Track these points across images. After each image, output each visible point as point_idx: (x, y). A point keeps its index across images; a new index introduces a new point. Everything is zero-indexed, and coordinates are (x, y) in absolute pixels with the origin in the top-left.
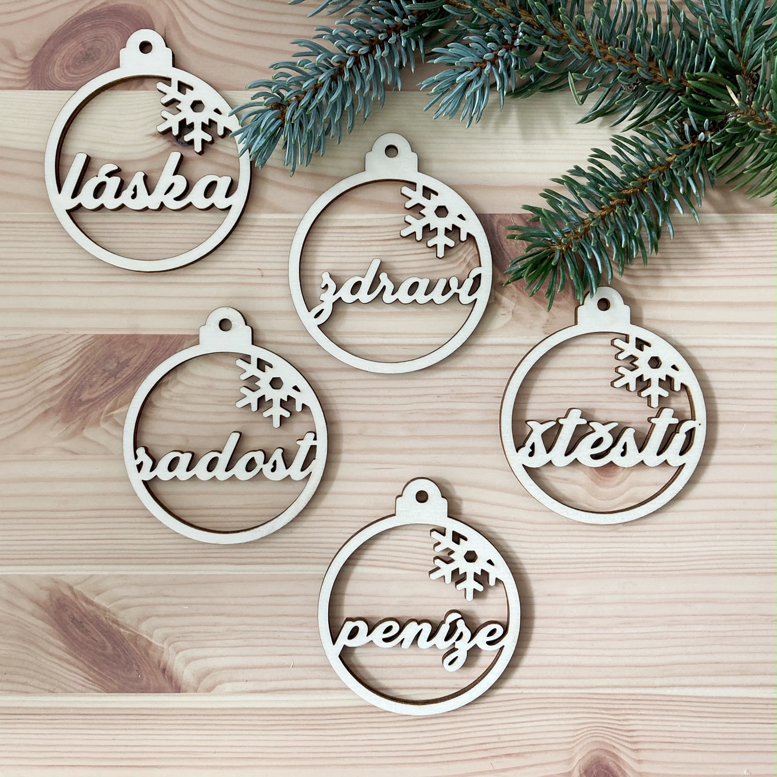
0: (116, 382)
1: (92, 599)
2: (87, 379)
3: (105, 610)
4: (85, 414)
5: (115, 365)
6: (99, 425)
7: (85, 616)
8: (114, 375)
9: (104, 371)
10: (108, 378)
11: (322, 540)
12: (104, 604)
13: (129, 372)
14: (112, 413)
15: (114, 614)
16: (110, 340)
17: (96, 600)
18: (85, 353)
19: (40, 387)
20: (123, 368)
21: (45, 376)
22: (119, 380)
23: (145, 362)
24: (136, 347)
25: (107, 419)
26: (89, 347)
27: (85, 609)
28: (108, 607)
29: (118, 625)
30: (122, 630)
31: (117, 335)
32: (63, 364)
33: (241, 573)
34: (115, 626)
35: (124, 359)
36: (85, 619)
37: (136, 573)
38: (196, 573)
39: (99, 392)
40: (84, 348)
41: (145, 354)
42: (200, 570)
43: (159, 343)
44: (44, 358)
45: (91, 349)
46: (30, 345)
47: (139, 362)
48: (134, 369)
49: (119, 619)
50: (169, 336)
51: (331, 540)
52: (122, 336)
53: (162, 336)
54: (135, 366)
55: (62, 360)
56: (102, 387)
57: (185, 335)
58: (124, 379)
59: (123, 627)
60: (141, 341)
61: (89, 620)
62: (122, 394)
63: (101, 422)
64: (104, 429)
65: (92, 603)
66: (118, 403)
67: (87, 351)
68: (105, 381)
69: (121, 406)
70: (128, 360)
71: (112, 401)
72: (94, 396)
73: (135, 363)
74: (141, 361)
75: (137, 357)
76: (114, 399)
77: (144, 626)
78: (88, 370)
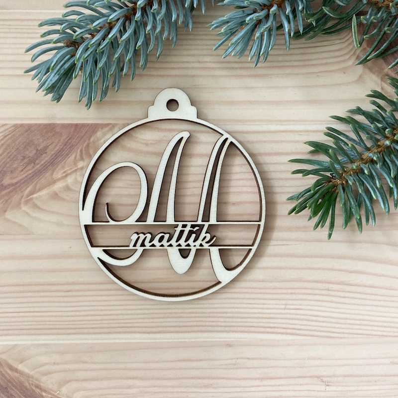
0: (35, 168)
1: (16, 367)
2: (8, 165)
3: (28, 377)
4: (6, 198)
5: (35, 152)
6: (21, 209)
7: (10, 382)
8: (32, 161)
9: (24, 158)
10: (28, 164)
11: (226, 310)
12: (27, 371)
13: (46, 159)
14: (31, 196)
15: (36, 380)
16: (28, 129)
17: (20, 367)
18: (6, 141)
20: (42, 155)
22: (39, 166)
23: (62, 149)
24: (54, 135)
25: (27, 202)
27: (10, 376)
28: (31, 373)
29: (41, 389)
30: (44, 394)
31: (35, 124)
33: (153, 341)
34: (38, 391)
35: (41, 147)
36: (10, 385)
37: (56, 342)
38: (112, 341)
39: (19, 177)
40: (5, 137)
41: (62, 141)
42: (114, 339)
43: (74, 132)
45: (11, 137)
47: (56, 149)
48: (52, 156)
49: (42, 384)
50: (83, 125)
51: (233, 310)
52: (40, 125)
53: (77, 125)
54: (52, 153)
56: (22, 173)
57: (98, 124)
58: (42, 165)
59: (45, 391)
60: (58, 129)
61: (14, 386)
62: (41, 179)
63: (22, 205)
64: (24, 211)
65: (16, 370)
66: (38, 187)
67: (8, 140)
68: (25, 166)
69: (40, 190)
70: (46, 148)
71: (31, 186)
72: (14, 181)
73: (52, 151)
74: (58, 148)
75: (54, 144)
76: (34, 184)
77: (64, 390)
78: (9, 157)
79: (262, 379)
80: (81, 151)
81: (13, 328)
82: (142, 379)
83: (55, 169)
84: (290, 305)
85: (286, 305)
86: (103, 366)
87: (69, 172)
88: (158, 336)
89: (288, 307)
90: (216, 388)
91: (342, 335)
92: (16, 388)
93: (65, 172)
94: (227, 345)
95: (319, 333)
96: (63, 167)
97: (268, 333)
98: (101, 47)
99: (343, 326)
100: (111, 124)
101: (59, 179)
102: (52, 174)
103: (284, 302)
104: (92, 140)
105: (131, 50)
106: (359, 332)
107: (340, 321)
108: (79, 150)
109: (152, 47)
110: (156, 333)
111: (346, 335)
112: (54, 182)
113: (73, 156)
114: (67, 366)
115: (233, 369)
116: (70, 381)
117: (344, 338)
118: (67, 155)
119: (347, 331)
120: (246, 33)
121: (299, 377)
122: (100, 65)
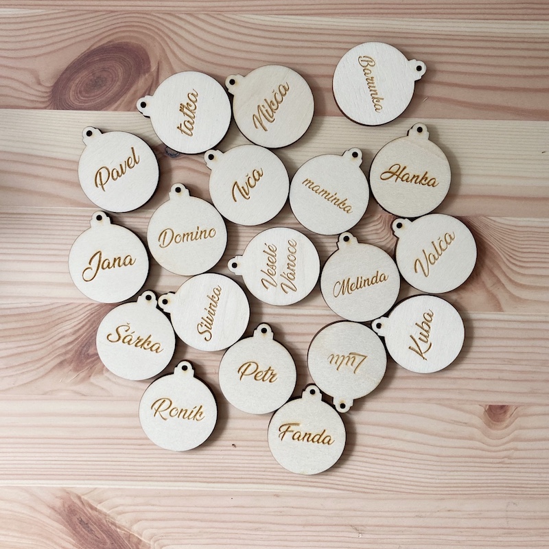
1: (95, 506)
3: (106, 515)
4: (91, 365)
6: (103, 374)
7: (90, 519)
12: (104, 510)
15: (112, 518)
17: (99, 507)
18: (92, 318)
19: (56, 343)
21: (61, 335)
26: (95, 313)
27: (90, 514)
28: (108, 513)
29: (116, 526)
30: (118, 530)
32: (75, 326)
33: (211, 489)
34: (113, 527)
36: (90, 521)
37: (129, 487)
38: (177, 488)
40: (92, 314)
42: (179, 486)
44: (60, 321)
45: (97, 315)
46: (49, 310)
49: (117, 522)
55: (74, 322)
59: (119, 528)
63: (104, 372)
64: (106, 376)
65: (96, 509)
77: (136, 527)
79: (304, 525)
82: (202, 521)
86: (169, 509)
90: (265, 531)
91: (374, 491)
92: (95, 524)
94: (275, 495)
95: (355, 489)
99: (375, 483)
107: (372, 479)
110: (214, 482)
111: (378, 491)
114: (138, 508)
115: (280, 515)
116: (140, 520)
117: (376, 493)
121: (335, 525)
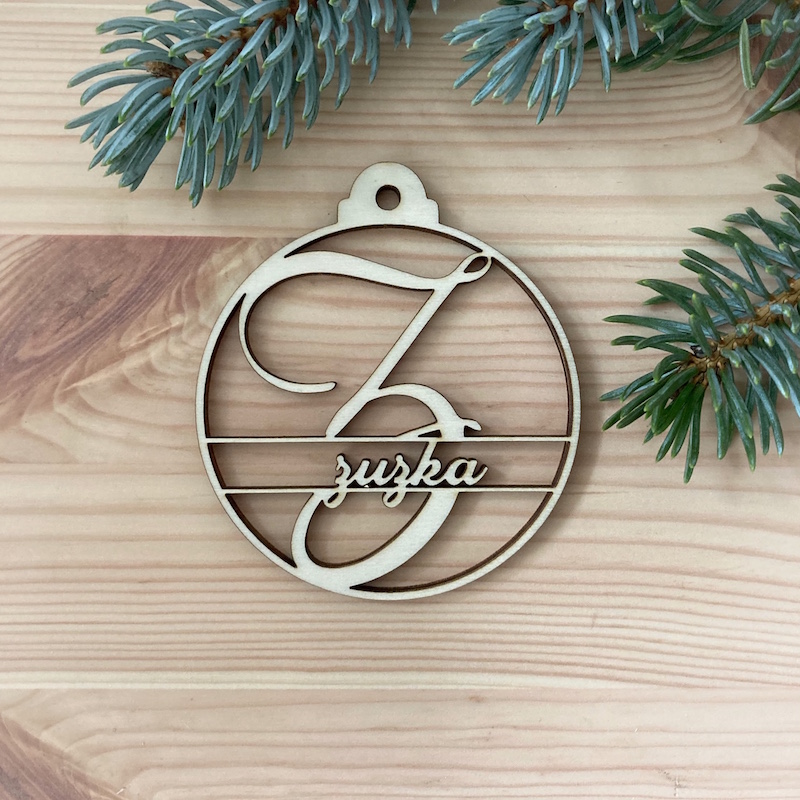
0: (84, 327)
1: (36, 736)
2: (28, 321)
3: (62, 757)
4: (23, 386)
5: (83, 293)
6: (51, 409)
7: (23, 768)
8: (78, 312)
9: (62, 305)
10: (69, 318)
11: (470, 626)
12: (58, 744)
13: (108, 308)
14: (75, 385)
15: (77, 764)
16: (72, 246)
17: (45, 737)
18: (26, 270)
20: (97, 299)
22: (90, 322)
23: (139, 288)
24: (122, 260)
25: (64, 397)
26: (33, 260)
27: (23, 755)
28: (66, 751)
29: (86, 783)
30: (92, 793)
31: (87, 237)
33: (318, 687)
34: (79, 787)
35: (97, 283)
36: (23, 773)
37: (118, 686)
38: (234, 687)
39: (49, 345)
40: (25, 261)
41: (139, 272)
42: (240, 682)
43: (164, 254)
47: (127, 289)
48: (118, 303)
49: (89, 774)
50: (184, 240)
51: (486, 627)
52: (97, 238)
53: (170, 240)
54: (120, 296)
56: (57, 336)
57: (214, 239)
58: (99, 320)
59: (95, 788)
60: (130, 248)
61: (31, 776)
62: (95, 349)
63: (55, 402)
64: (60, 415)
65: (36, 744)
66: (87, 367)
67: (30, 267)
68: (62, 323)
69: (92, 372)
70: (106, 286)
71: (76, 362)
72: (41, 352)
73: (119, 291)
74: (130, 286)
75: (123, 278)
76: (80, 359)
77: (135, 786)
78: (31, 304)
79: (542, 770)
80: (179, 293)
81: (32, 655)
82: (294, 765)
83: (125, 330)
84: (602, 617)
85: (595, 617)
86: (215, 738)
87: (153, 335)
88: (329, 676)
89: (599, 621)
90: (447, 787)
91: (709, 682)
92: (35, 780)
93: (144, 336)
94: (471, 698)
95: (662, 678)
96: (141, 326)
97: (556, 674)
98: (225, 76)
99: (711, 663)
100: (240, 239)
101: (133, 351)
102: (119, 339)
103: (591, 612)
104: (201, 270)
105: (286, 85)
106: (744, 675)
107: (706, 653)
108: (174, 292)
109: (330, 79)
110: (324, 670)
111: (718, 683)
112: (121, 356)
113: (162, 304)
114: (142, 737)
115: (484, 748)
116: (147, 768)
117: (714, 687)
118: (150, 301)
119: (721, 674)
120: (522, 53)
121: (619, 768)
122: (222, 113)
